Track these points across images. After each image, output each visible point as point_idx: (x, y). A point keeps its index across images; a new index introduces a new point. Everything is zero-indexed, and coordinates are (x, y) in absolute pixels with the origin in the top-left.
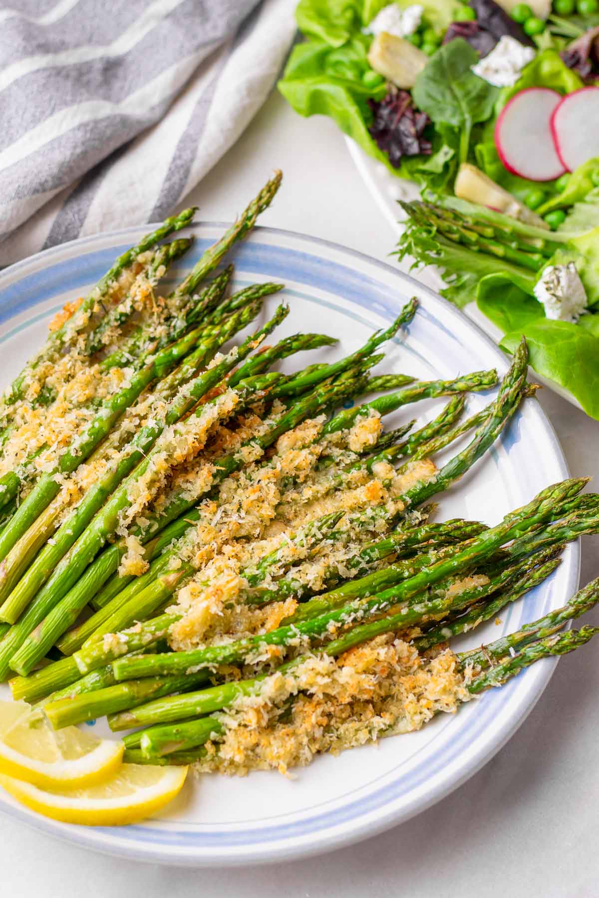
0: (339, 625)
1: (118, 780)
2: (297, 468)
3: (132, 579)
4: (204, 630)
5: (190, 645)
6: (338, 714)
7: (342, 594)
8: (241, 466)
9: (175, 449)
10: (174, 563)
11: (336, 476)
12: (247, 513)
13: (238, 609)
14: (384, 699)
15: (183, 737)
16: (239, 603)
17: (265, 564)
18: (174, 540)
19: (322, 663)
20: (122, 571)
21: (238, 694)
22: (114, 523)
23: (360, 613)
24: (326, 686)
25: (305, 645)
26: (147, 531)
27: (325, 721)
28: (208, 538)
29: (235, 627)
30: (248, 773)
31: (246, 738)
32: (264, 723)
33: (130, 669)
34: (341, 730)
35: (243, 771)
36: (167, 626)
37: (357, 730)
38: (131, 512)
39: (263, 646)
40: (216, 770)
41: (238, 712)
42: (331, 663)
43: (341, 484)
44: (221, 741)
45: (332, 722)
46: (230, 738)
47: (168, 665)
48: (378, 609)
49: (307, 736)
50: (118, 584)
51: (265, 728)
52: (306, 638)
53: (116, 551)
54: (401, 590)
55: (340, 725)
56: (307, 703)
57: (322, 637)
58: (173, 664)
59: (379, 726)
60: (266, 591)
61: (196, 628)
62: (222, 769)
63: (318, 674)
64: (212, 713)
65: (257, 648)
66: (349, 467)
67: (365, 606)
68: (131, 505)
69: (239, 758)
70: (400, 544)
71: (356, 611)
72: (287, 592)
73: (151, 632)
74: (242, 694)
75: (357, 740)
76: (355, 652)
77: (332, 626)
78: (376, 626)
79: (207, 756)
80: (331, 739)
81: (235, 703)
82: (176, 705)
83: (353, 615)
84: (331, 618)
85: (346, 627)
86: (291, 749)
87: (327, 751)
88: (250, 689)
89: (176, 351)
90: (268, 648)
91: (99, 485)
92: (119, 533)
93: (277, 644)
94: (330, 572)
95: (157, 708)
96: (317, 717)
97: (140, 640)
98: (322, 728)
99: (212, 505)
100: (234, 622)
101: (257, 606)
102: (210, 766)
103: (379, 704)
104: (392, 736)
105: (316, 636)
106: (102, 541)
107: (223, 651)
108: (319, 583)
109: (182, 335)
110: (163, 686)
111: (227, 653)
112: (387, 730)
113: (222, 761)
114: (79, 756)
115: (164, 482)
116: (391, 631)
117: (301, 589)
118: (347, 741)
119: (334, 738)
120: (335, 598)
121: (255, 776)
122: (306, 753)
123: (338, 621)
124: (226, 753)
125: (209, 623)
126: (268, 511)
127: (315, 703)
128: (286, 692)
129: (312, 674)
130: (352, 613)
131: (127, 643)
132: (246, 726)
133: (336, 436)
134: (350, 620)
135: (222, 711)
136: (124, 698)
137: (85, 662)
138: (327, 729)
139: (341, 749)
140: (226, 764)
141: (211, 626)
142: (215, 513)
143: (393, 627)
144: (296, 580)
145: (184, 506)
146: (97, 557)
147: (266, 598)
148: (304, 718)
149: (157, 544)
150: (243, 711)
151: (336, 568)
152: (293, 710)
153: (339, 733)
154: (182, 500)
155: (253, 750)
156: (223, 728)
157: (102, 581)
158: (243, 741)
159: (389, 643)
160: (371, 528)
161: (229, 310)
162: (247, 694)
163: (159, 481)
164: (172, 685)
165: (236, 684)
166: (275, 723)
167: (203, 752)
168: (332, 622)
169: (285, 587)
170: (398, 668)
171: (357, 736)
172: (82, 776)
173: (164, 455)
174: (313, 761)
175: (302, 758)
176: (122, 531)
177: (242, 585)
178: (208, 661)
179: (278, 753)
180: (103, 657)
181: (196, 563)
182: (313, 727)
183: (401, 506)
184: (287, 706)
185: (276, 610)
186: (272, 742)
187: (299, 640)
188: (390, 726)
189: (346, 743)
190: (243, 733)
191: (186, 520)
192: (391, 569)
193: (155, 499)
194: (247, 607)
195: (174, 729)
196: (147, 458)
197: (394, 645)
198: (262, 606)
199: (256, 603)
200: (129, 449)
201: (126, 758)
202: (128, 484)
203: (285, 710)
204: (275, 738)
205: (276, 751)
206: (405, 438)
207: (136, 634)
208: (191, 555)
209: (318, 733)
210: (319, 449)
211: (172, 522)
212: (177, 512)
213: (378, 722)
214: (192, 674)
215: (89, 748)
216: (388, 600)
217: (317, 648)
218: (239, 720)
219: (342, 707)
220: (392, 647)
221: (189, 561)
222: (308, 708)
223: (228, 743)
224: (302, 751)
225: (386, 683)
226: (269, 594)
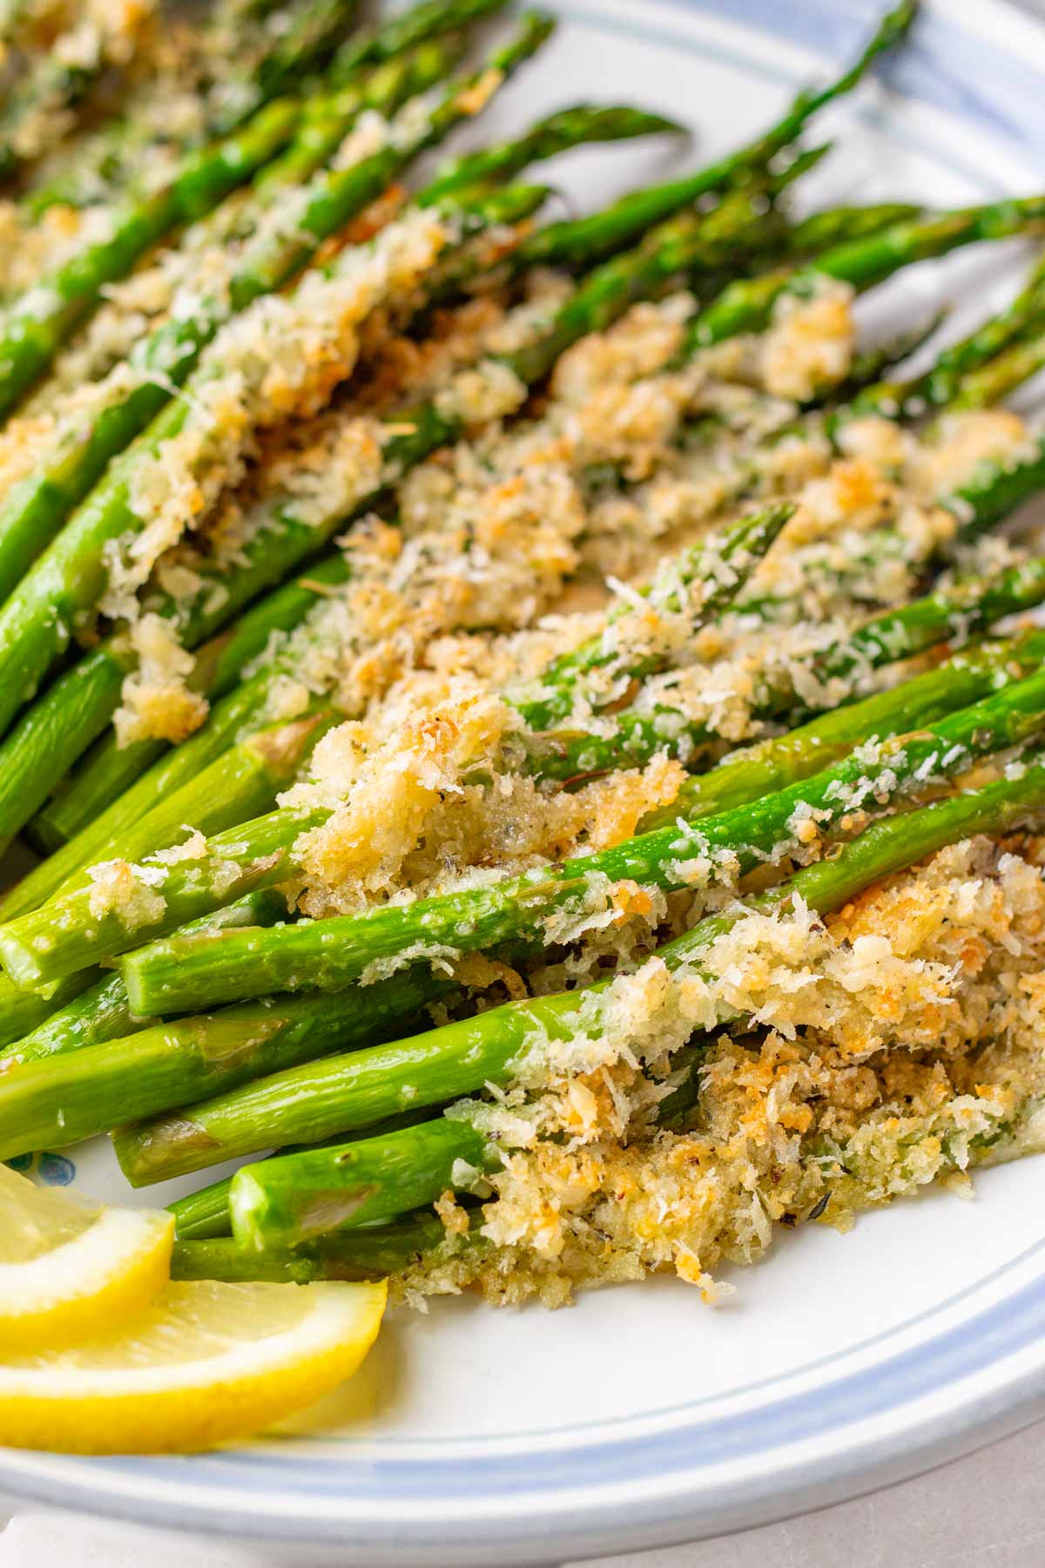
0: (827, 815)
1: (168, 1323)
2: (629, 437)
3: (158, 751)
4: (405, 851)
5: (362, 894)
6: (842, 1094)
7: (816, 741)
8: (457, 433)
9: (264, 369)
10: (286, 697)
11: (739, 462)
12: (495, 554)
13: (506, 785)
14: (976, 1050)
15: (369, 1177)
16: (502, 768)
17: (568, 673)
18: (276, 637)
19: (787, 927)
20: (129, 725)
21: (529, 1036)
22: (96, 581)
23: (886, 780)
24: (802, 999)
25: (727, 881)
26: (196, 611)
27: (804, 1116)
28: (384, 622)
29: (499, 843)
30: (574, 1295)
31: (565, 1176)
32: (619, 1127)
33: (182, 974)
34: (857, 1145)
35: (558, 1288)
36: (288, 840)
37: (903, 1145)
38: (148, 547)
39: (598, 885)
40: (474, 1290)
41: (531, 1097)
42: (815, 928)
43: (754, 480)
44: (486, 1195)
45: (827, 1121)
46: (515, 1178)
47: (302, 956)
48: (938, 769)
49: (755, 1162)
50: (112, 766)
51: (620, 1142)
52: (728, 856)
53: (103, 664)
54: (1000, 711)
55: (850, 1129)
56: (747, 1063)
57: (775, 857)
58: (319, 952)
59: (972, 1126)
60: (580, 741)
61: (381, 843)
62: (492, 1284)
63: (776, 961)
64: (450, 1102)
65: (580, 892)
66: (771, 439)
67: (899, 758)
68: (141, 527)
69: (547, 1241)
70: (965, 611)
71: (873, 773)
72: (645, 745)
73: (237, 859)
74: (542, 1034)
75: (906, 1175)
76: (879, 902)
77: (803, 822)
78: (934, 817)
79: (443, 1244)
80: (827, 1174)
81: (525, 1066)
82: (338, 1083)
83: (866, 787)
84: (800, 797)
85: (846, 823)
86: (709, 1203)
87: (815, 1215)
88: (569, 1018)
89: (235, 154)
90: (613, 889)
91: (40, 477)
92: (112, 612)
93: (640, 880)
94: (770, 688)
95: (273, 1099)
96: (780, 1103)
97: (205, 881)
98: (797, 1138)
99: (386, 537)
100: (495, 826)
101: (559, 784)
102: (455, 1274)
103: (961, 1065)
104: (1011, 1160)
105: (757, 852)
106: (62, 632)
107: (473, 904)
108: (740, 716)
109: (246, 120)
110: (287, 1029)
111: (486, 908)
112: (995, 1138)
113: (491, 1254)
114: (32, 1254)
115: (237, 471)
116: (981, 832)
117: (688, 737)
118: (877, 1181)
119: (836, 1171)
120: (795, 754)
121: (597, 1304)
122: (755, 1219)
123: (824, 806)
124: (503, 1225)
125: (418, 830)
126: (553, 550)
127: (770, 1060)
128: (679, 1025)
129: (759, 962)
130: (862, 780)
131: (164, 891)
132: (560, 1138)
133: (728, 354)
134: (858, 799)
135: (480, 1095)
136: (170, 1067)
137: (33, 951)
138: (813, 1142)
139: (861, 1209)
140: (505, 1265)
141: (422, 841)
142: (395, 557)
143: (987, 819)
144: (671, 710)
145: (300, 545)
146: (46, 685)
147: (585, 761)
148: (739, 1111)
149: (228, 650)
150: (548, 1091)
151: (786, 678)
152: (705, 1084)
153: (849, 1153)
154: (291, 523)
155: (588, 1217)
156: (490, 1149)
157: (67, 760)
158: (557, 1185)
159: (984, 869)
160: (864, 589)
161: (374, 59)
162: (558, 1033)
163: (223, 462)
164: (313, 1028)
165: (519, 1007)
166: (649, 1130)
167: (431, 1231)
168: (802, 807)
169: (638, 729)
170: (1015, 946)
171: (907, 1161)
172: (48, 1306)
173: (234, 385)
174: (772, 1250)
175: (743, 1236)
176: (121, 606)
177: (509, 723)
178: (429, 939)
179: (669, 1215)
180: (89, 934)
181: (352, 692)
182: (771, 1134)
183: (944, 524)
184: (683, 1075)
185: (620, 792)
186: (650, 1185)
187: (708, 864)
188: (1005, 1126)
189: (871, 1187)
190: (556, 1160)
191: (307, 583)
192: (952, 668)
193: (213, 517)
194: (530, 781)
195: (336, 1155)
196: (184, 397)
197: (996, 878)
198: (574, 783)
199: (556, 775)
200: (125, 378)
201: (182, 1266)
202: (131, 468)
203: (680, 1088)
204: (656, 1174)
205: (664, 1210)
206: (923, 361)
207: (191, 864)
208: (334, 673)
209: (788, 1154)
210: (684, 387)
211: (265, 593)
212: (282, 559)
213: (967, 1113)
214: (379, 987)
215: (63, 1230)
216: (964, 739)
217: (759, 894)
218: (538, 1120)
219: (853, 1072)
220: (990, 883)
221: (328, 695)
222: (751, 1078)
223: (507, 1197)
224: (741, 1214)
225: (979, 997)
226: (592, 749)
